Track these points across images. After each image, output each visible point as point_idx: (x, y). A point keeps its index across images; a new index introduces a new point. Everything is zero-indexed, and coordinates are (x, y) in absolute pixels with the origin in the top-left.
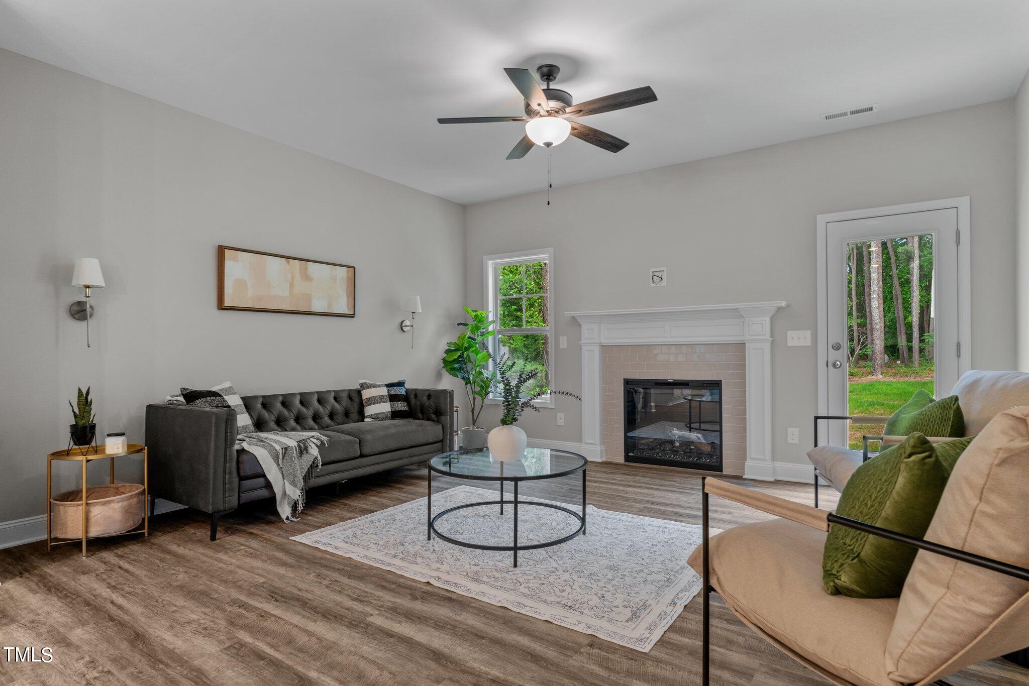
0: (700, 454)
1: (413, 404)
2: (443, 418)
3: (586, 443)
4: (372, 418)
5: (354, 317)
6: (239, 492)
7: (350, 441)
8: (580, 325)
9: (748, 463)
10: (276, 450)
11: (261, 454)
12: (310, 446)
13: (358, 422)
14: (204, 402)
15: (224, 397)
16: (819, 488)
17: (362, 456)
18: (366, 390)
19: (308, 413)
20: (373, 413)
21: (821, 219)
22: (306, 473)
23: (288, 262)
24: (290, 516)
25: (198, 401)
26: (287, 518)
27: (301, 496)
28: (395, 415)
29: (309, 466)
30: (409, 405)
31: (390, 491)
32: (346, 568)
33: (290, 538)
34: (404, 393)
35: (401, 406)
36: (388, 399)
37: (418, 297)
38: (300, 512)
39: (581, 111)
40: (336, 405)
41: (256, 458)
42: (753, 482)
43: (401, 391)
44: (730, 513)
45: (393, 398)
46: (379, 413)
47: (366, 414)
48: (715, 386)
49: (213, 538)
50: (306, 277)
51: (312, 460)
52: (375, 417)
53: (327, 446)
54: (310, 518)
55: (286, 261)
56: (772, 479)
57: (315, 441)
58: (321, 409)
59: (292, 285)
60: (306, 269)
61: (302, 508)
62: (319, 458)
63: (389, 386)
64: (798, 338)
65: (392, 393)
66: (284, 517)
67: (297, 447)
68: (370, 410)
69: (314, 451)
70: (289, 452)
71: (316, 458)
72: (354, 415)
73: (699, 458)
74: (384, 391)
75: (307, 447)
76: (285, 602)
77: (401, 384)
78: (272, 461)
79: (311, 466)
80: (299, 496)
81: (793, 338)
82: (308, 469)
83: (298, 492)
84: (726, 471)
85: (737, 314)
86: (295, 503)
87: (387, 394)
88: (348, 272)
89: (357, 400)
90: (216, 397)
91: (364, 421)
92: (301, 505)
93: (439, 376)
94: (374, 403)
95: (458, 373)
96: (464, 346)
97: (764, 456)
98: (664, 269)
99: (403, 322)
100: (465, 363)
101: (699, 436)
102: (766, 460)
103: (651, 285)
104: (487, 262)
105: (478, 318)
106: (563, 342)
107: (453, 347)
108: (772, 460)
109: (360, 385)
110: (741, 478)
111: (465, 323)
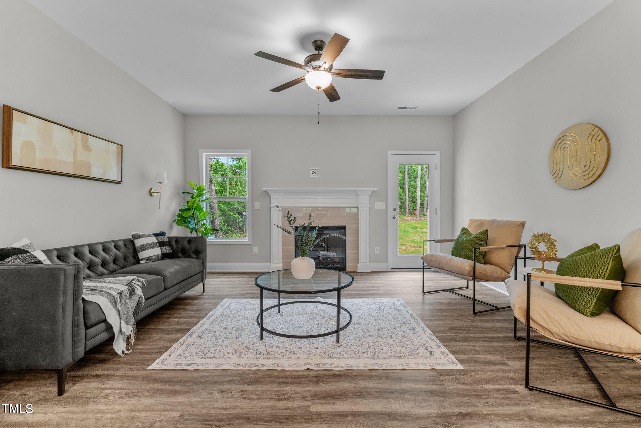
0: (334, 263)
1: (174, 247)
2: (201, 256)
3: (273, 263)
4: (147, 260)
5: (120, 183)
6: (85, 340)
7: (159, 279)
8: (270, 196)
9: (359, 265)
10: (113, 296)
11: (103, 301)
12: (136, 287)
13: (134, 264)
14: (17, 259)
15: (32, 253)
16: (424, 272)
17: (165, 289)
18: (138, 240)
19: (97, 260)
20: (147, 256)
21: (390, 152)
22: (134, 311)
23: (72, 133)
24: (125, 350)
25: (9, 259)
26: (123, 352)
27: (133, 331)
28: (165, 256)
29: (136, 304)
30: (172, 248)
31: (178, 312)
32: (235, 378)
33: (147, 369)
34: (167, 240)
35: (168, 249)
36: (158, 245)
37: (165, 172)
38: (133, 344)
39: (340, 74)
40: (117, 252)
41: (100, 306)
42: (364, 274)
43: (165, 239)
44: (379, 290)
45: (161, 244)
46: (152, 256)
47: (140, 258)
48: (344, 228)
49: (61, 392)
50: (87, 148)
51: (138, 299)
52: (150, 259)
53: (146, 286)
54: (139, 347)
55: (71, 131)
56: (370, 271)
57: (137, 283)
58: (107, 257)
59: (75, 153)
60: (87, 140)
61: (134, 341)
62: (143, 296)
63: (156, 235)
64: (380, 206)
65: (161, 241)
66: (119, 352)
67: (128, 291)
68: (143, 255)
69: (139, 292)
70: (123, 295)
71: (141, 297)
72: (131, 259)
73: (334, 265)
74: (154, 240)
75: (134, 289)
76: (228, 424)
77: (163, 234)
78: (111, 306)
79: (137, 304)
80: (132, 331)
81: (377, 206)
82: (136, 307)
83: (131, 328)
84: (348, 269)
85: (356, 193)
86: (128, 338)
87: (157, 241)
88: (118, 148)
89: (130, 247)
90: (25, 254)
91: (139, 263)
92: (133, 338)
93: (171, 227)
94: (148, 249)
95: (190, 225)
96: (194, 207)
97: (366, 260)
98: (317, 168)
99: (151, 189)
100: (194, 218)
101: (335, 253)
102: (367, 262)
103: (311, 176)
104: (202, 155)
105: (200, 189)
106: (257, 206)
107: (187, 208)
108: (370, 262)
109: (132, 236)
110: (356, 272)
111: (188, 192)
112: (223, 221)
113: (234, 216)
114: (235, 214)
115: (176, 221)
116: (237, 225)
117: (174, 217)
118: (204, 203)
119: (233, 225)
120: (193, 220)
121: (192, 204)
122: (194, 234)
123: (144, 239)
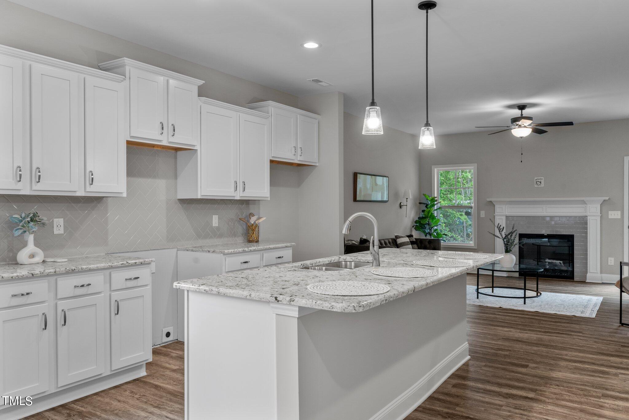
0: (561, 271)
1: (419, 246)
5: (387, 202)
8: (494, 206)
9: (588, 275)
18: (399, 239)
21: (626, 158)
34: (415, 240)
35: (416, 247)
36: (410, 243)
43: (413, 239)
45: (412, 243)
48: (571, 237)
56: (600, 282)
63: (408, 237)
64: (614, 215)
73: (561, 273)
77: (411, 236)
81: (612, 215)
84: (576, 279)
85: (584, 202)
87: (409, 241)
94: (404, 245)
95: (426, 230)
96: (429, 216)
97: (597, 271)
98: (543, 178)
99: (401, 203)
100: (429, 224)
101: (561, 262)
102: (598, 273)
103: (535, 186)
104: (434, 169)
105: (433, 200)
106: (483, 214)
107: (424, 216)
108: (601, 273)
109: (395, 236)
110: (585, 282)
111: (424, 202)
112: (444, 225)
113: (460, 217)
114: (461, 215)
115: (415, 227)
116: (464, 229)
117: (412, 223)
118: (436, 212)
119: (458, 230)
120: (428, 226)
121: (427, 213)
122: (428, 237)
123: (402, 239)
